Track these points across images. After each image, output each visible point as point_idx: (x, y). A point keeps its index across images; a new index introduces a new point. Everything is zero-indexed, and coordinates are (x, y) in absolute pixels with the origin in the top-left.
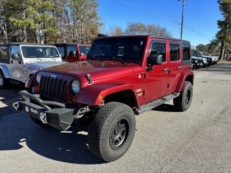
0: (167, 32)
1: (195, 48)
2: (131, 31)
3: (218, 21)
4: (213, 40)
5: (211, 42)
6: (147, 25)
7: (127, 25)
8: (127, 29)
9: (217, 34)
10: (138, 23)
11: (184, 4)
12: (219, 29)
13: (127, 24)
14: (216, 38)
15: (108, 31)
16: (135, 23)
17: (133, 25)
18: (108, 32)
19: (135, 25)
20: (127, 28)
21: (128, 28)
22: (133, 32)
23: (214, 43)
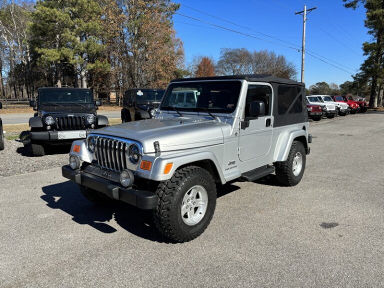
0: (287, 64)
1: (339, 88)
2: (228, 62)
3: (364, 45)
4: (357, 74)
5: (354, 78)
6: (253, 52)
7: (221, 54)
8: (221, 59)
9: (363, 65)
10: (239, 50)
11: (305, 19)
12: (366, 57)
13: (221, 52)
14: (361, 71)
15: (191, 63)
16: (233, 50)
17: (230, 54)
18: (191, 65)
19: (233, 53)
20: (220, 57)
21: (223, 58)
22: (231, 64)
23: (358, 79)
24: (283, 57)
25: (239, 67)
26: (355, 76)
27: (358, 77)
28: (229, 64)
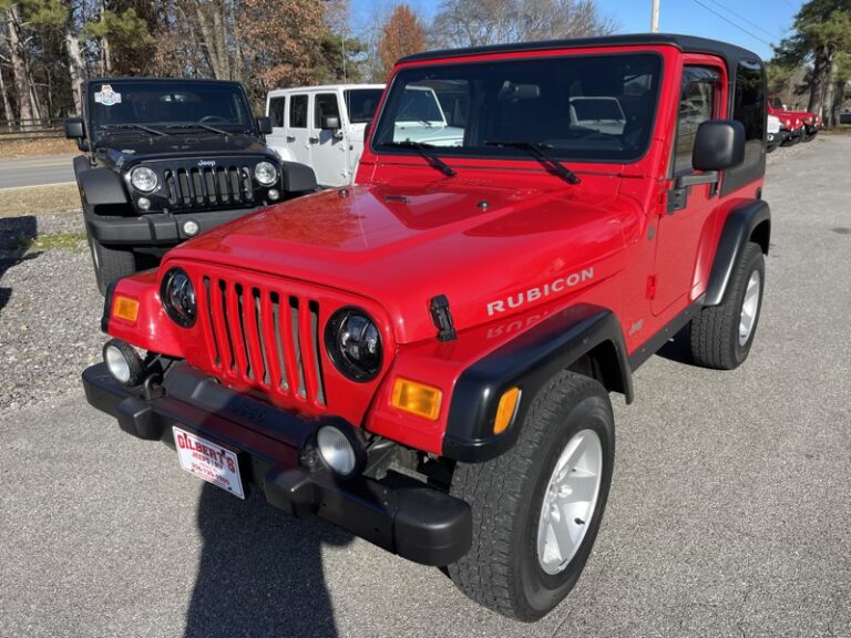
0: (600, 21)
2: (458, 20)
4: (784, 41)
5: (777, 50)
9: (800, 16)
14: (794, 32)
21: (447, 9)
23: (786, 53)
24: (589, 5)
25: (484, 30)
26: (778, 45)
27: (786, 49)
28: (461, 24)
